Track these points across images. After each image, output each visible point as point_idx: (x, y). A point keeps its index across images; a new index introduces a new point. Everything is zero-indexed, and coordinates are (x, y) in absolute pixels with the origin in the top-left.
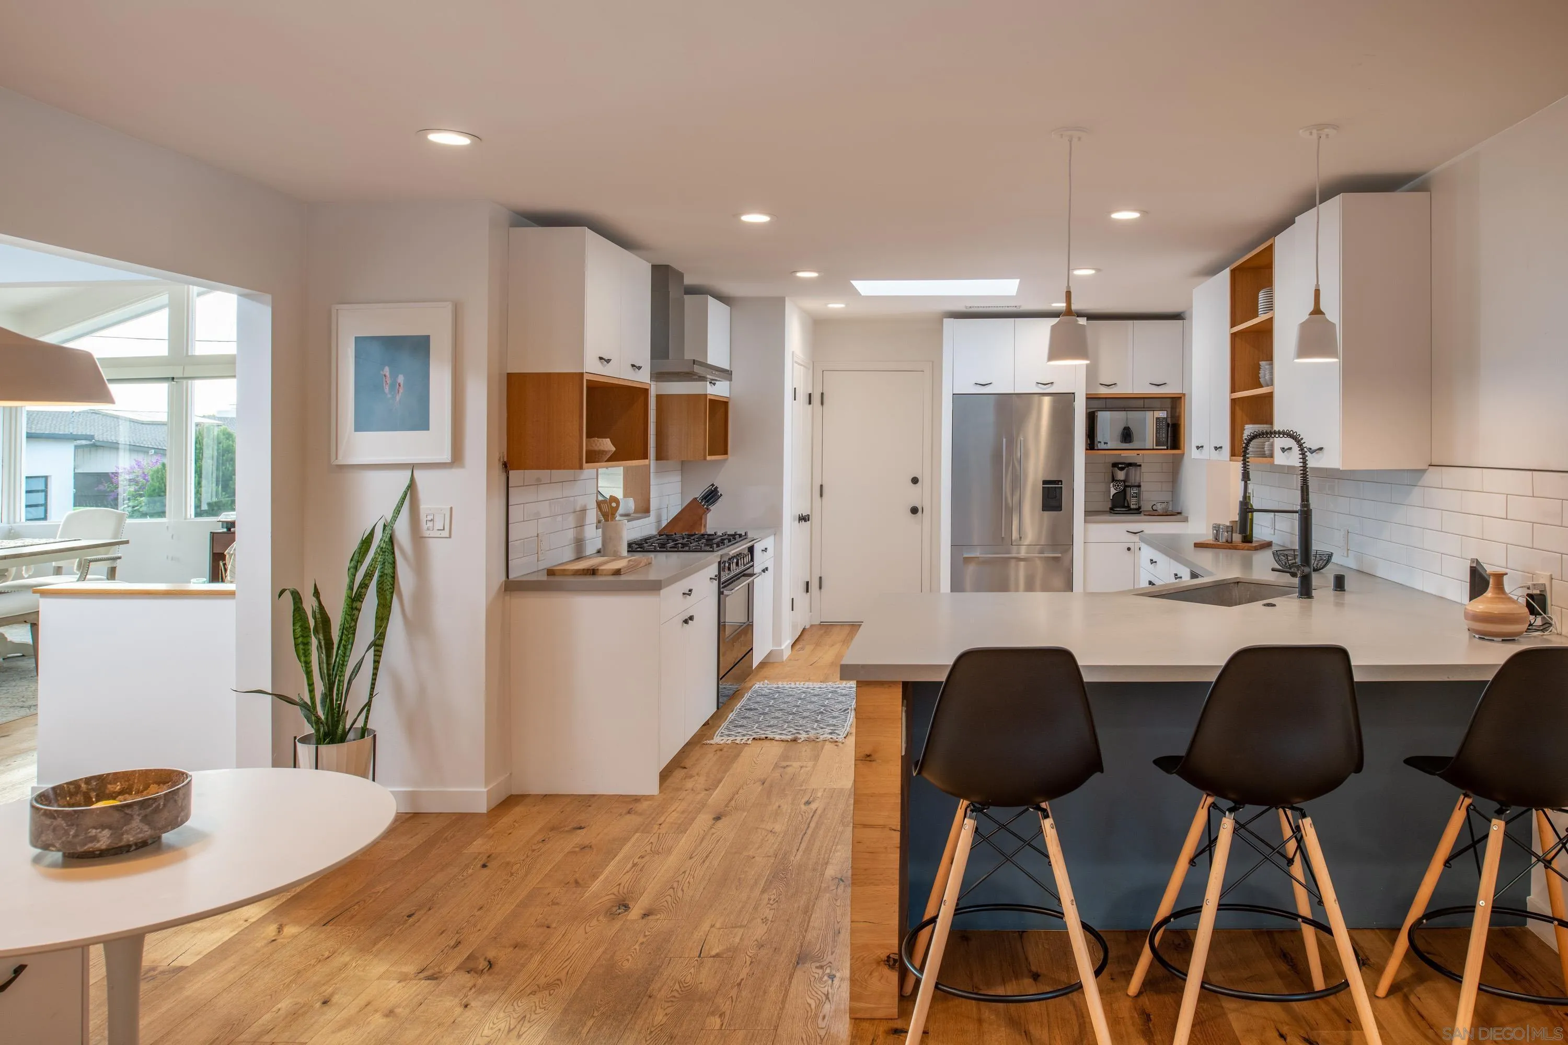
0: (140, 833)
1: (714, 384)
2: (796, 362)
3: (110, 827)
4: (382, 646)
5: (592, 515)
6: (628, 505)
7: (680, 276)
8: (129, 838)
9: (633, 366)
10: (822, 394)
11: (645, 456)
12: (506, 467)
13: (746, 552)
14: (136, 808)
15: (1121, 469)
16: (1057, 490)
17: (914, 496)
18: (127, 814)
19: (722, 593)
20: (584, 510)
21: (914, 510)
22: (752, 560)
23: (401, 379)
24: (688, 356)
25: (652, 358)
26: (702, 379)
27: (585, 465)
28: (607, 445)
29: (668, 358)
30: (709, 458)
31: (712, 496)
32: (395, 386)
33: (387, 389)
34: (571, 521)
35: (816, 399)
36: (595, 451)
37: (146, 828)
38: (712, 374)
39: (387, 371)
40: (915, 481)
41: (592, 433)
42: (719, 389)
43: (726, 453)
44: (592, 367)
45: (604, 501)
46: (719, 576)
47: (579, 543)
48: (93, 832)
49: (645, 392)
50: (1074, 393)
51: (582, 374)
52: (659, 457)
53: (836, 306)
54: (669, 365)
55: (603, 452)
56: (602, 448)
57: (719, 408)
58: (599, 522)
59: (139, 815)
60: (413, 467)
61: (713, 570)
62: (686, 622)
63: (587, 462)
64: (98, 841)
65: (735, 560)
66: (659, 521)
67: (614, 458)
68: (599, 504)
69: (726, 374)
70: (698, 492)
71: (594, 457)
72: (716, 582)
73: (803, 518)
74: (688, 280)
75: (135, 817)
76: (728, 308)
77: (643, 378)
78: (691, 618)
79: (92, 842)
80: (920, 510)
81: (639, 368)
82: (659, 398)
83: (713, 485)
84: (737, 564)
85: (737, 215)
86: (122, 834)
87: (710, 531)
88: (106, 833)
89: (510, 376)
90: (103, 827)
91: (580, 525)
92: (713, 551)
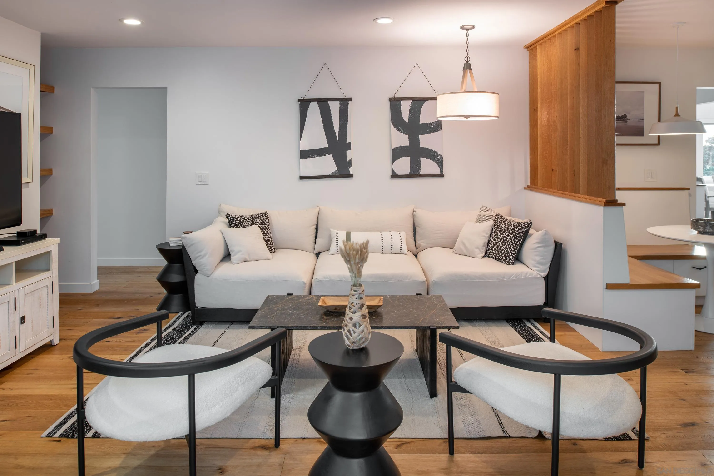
0: (709, 230)
3: (703, 227)
8: (707, 230)
14: (708, 224)
18: (706, 225)
37: (711, 229)
48: (700, 227)
59: (709, 226)
64: (701, 229)
75: (708, 226)
79: (699, 229)
86: (705, 229)
88: (702, 228)
90: (702, 226)
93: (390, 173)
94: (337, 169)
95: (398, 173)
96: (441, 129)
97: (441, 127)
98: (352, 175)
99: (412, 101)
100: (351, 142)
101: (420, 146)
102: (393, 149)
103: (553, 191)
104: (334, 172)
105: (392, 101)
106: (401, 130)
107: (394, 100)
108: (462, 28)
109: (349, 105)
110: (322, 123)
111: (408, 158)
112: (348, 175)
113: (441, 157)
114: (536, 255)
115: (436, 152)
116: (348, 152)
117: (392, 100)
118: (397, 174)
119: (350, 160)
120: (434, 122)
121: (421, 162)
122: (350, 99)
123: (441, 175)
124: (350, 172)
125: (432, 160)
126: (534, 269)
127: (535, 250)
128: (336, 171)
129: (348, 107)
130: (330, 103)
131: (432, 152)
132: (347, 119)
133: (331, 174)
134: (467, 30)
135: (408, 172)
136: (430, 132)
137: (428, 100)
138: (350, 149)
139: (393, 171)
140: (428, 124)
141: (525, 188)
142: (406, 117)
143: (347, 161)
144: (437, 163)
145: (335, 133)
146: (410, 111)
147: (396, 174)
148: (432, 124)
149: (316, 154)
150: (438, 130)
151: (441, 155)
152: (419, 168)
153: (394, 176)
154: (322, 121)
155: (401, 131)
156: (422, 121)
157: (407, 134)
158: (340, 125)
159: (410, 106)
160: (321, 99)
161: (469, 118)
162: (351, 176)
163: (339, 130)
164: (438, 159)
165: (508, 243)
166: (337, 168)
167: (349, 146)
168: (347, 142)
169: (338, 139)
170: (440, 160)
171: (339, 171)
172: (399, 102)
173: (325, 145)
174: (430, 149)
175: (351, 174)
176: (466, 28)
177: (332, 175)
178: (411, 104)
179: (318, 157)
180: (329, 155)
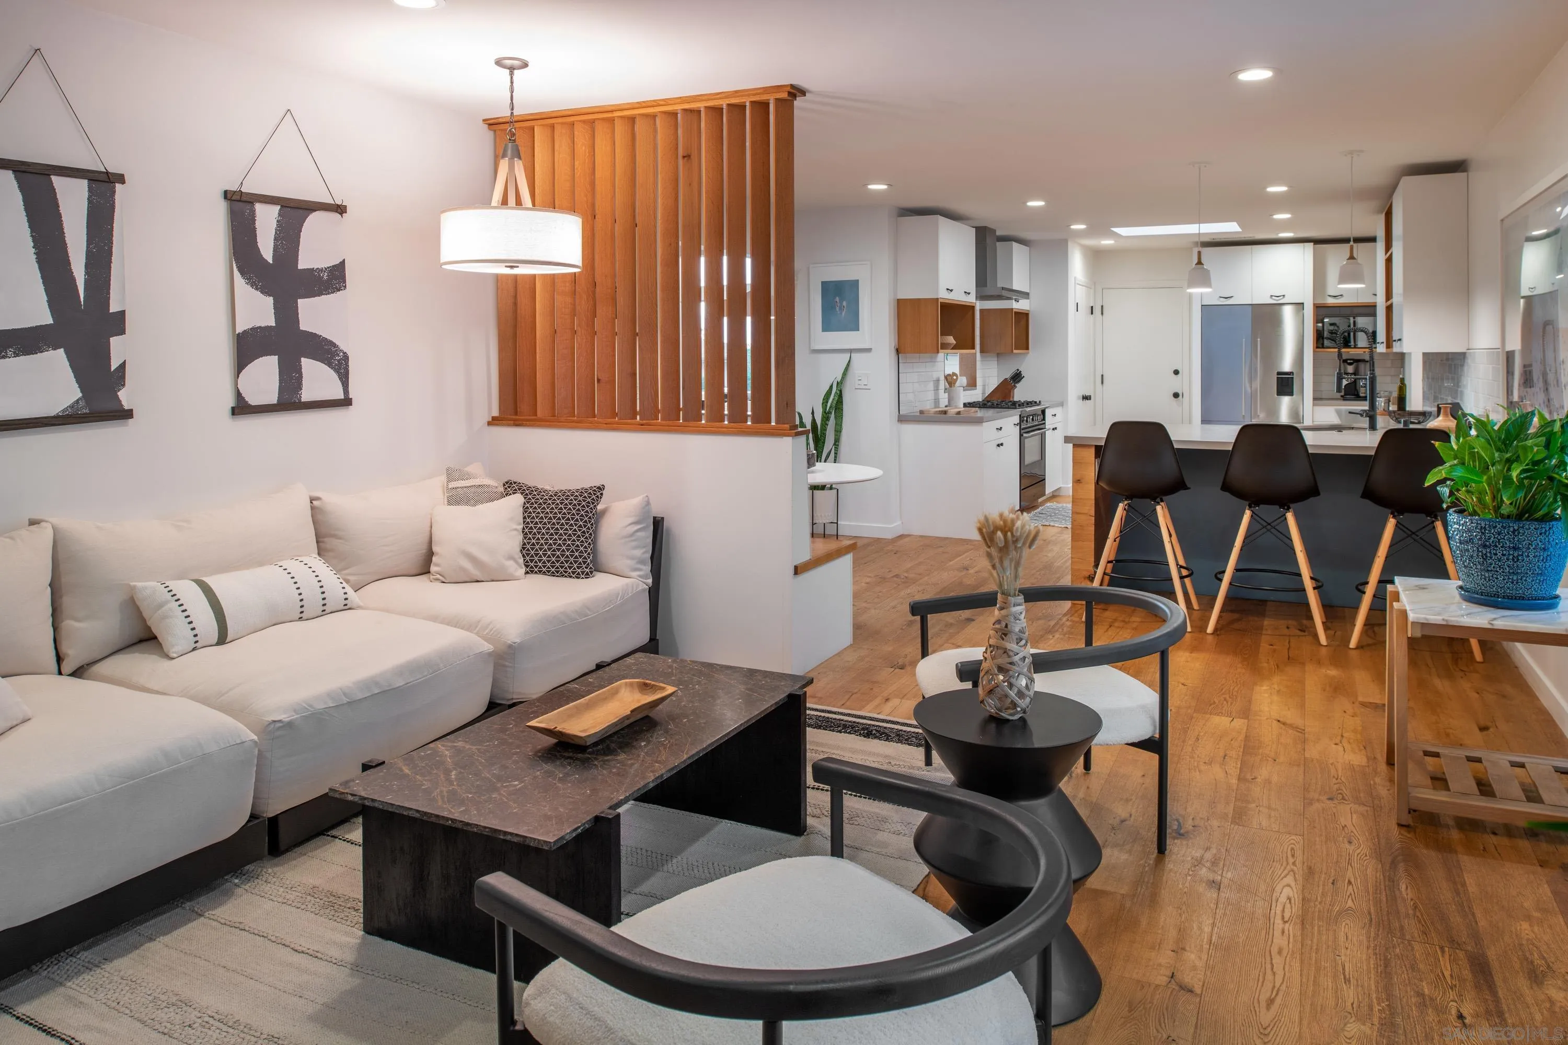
1: (1018, 301)
2: (1078, 284)
4: (838, 445)
5: (943, 384)
6: (962, 381)
7: (994, 231)
9: (965, 292)
10: (1102, 306)
11: (973, 347)
12: (898, 351)
13: (1040, 413)
15: (1350, 364)
16: (1290, 379)
17: (1176, 384)
19: (1022, 435)
20: (938, 380)
21: (1176, 395)
22: (1044, 419)
23: (844, 303)
24: (1000, 285)
25: (976, 286)
26: (1010, 299)
27: (940, 351)
28: (951, 340)
29: (986, 286)
30: (1015, 351)
31: (1017, 377)
32: (841, 308)
33: (838, 309)
34: (931, 386)
35: (1097, 310)
36: (944, 344)
38: (1015, 295)
39: (837, 299)
40: (1176, 372)
41: (944, 333)
42: (1021, 305)
43: (1027, 348)
44: (943, 295)
45: (949, 375)
46: (1020, 424)
47: (937, 401)
49: (972, 308)
50: (1303, 304)
51: (938, 299)
52: (982, 351)
53: (1107, 242)
54: (989, 291)
55: (949, 344)
56: (948, 342)
57: (1022, 318)
58: (946, 389)
60: (851, 351)
61: (1016, 419)
62: (998, 445)
63: (941, 349)
65: (1031, 417)
66: (983, 393)
67: (955, 347)
68: (946, 377)
69: (1026, 295)
70: (1008, 375)
71: (944, 346)
72: (1018, 427)
73: (1086, 398)
74: (998, 233)
76: (1028, 248)
77: (971, 299)
78: (1002, 444)
80: (1181, 396)
81: (969, 293)
82: (982, 311)
83: (1018, 370)
84: (1033, 419)
85: (1025, 203)
87: (1016, 399)
89: (899, 301)
91: (937, 389)
92: (1016, 408)
93: (230, 402)
94: (80, 395)
95: (253, 399)
96: (345, 287)
97: (345, 282)
98: (131, 410)
99: (282, 206)
100: (124, 311)
101: (301, 329)
102: (239, 333)
103: (605, 422)
104: (72, 406)
105: (235, 200)
106: (255, 284)
107: (238, 198)
108: (499, 63)
109: (116, 197)
110: (32, 244)
111: (274, 359)
112: (116, 411)
113: (346, 357)
114: (636, 548)
115: (334, 345)
116: (114, 341)
117: (233, 198)
118: (249, 403)
119: (123, 366)
120: (328, 268)
121: (303, 370)
122: (121, 179)
123: (346, 402)
124: (123, 403)
125: (326, 364)
126: (635, 574)
127: (633, 538)
128: (78, 400)
129: (114, 202)
130: (55, 179)
131: (325, 345)
132: (112, 239)
133: (63, 411)
134: (512, 69)
135: (273, 398)
136: (319, 294)
137: (315, 211)
138: (122, 332)
139: (239, 395)
140: (316, 271)
141: (489, 424)
142: (266, 248)
143: (113, 369)
144: (337, 371)
145: (73, 280)
146: (276, 233)
147: (247, 402)
148: (325, 272)
149: (12, 348)
150: (336, 288)
151: (345, 351)
152: (299, 387)
153: (241, 408)
154: (32, 236)
155: (257, 286)
156: (304, 263)
157: (270, 296)
158: (89, 255)
159: (278, 221)
160: (29, 166)
161: (518, 267)
162: (128, 414)
163: (87, 273)
164: (339, 361)
165: (575, 534)
166: (81, 392)
167: (118, 323)
168: (114, 308)
169: (82, 300)
170: (342, 363)
171: (86, 402)
172: (250, 205)
173: (46, 318)
174: (321, 336)
175: (126, 408)
176: (513, 66)
177: (67, 415)
178: (280, 215)
179: (16, 355)
180: (55, 349)
